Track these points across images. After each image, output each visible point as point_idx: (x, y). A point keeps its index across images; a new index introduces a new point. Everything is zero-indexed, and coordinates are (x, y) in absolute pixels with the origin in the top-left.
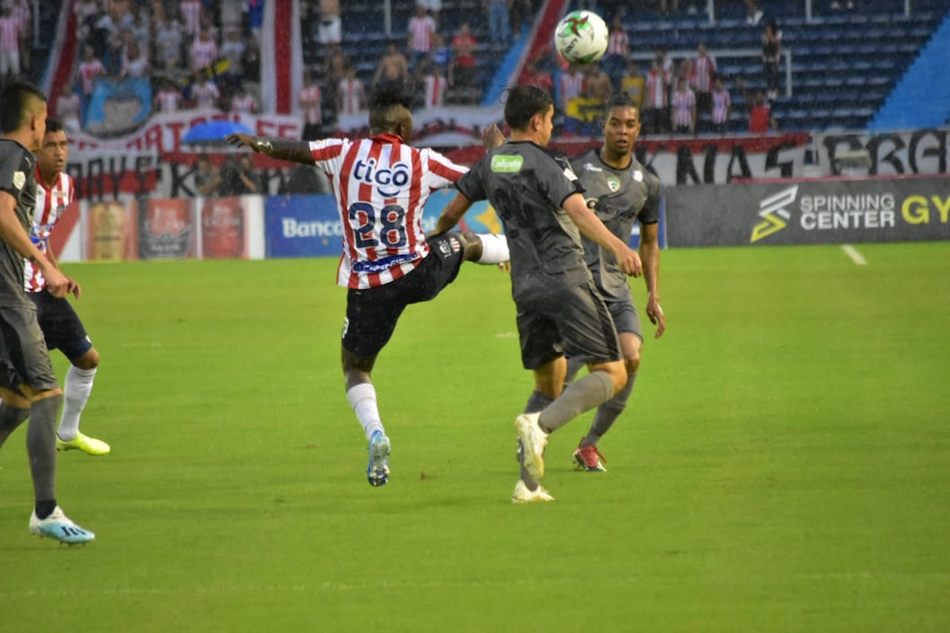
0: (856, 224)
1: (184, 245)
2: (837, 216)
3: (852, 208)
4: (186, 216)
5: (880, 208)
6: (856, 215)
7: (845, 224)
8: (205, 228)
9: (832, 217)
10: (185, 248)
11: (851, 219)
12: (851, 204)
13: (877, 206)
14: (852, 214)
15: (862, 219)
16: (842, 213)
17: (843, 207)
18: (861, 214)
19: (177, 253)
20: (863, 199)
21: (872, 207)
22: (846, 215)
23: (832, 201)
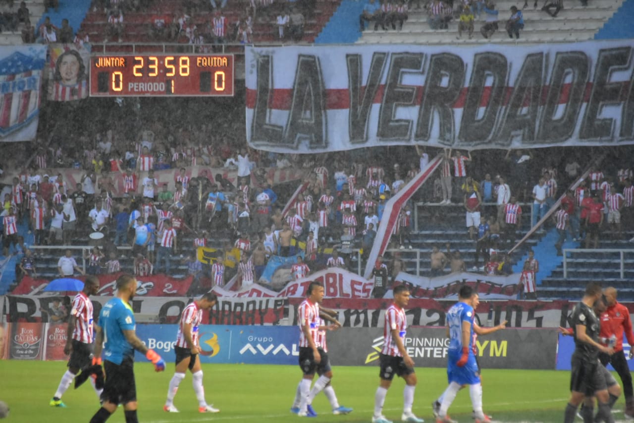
0: (429, 355)
1: (36, 351)
2: (417, 349)
3: (427, 346)
4: (39, 334)
5: (444, 346)
6: (429, 349)
7: (422, 355)
8: (49, 341)
9: (414, 351)
10: (36, 353)
11: (426, 352)
12: (427, 343)
13: (442, 345)
14: (426, 349)
15: (432, 352)
16: (420, 348)
17: (422, 345)
18: (432, 349)
19: (31, 355)
20: (434, 339)
21: (439, 346)
22: (423, 349)
23: (416, 340)
